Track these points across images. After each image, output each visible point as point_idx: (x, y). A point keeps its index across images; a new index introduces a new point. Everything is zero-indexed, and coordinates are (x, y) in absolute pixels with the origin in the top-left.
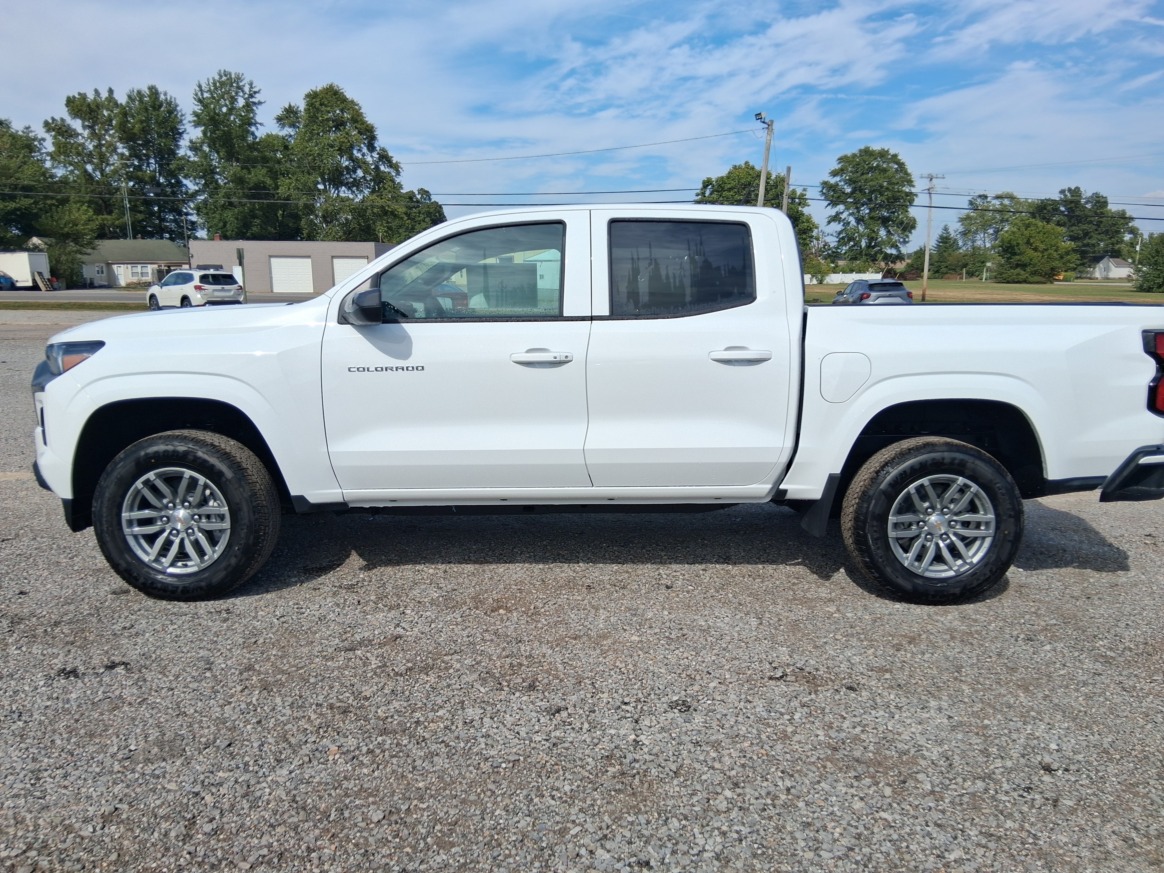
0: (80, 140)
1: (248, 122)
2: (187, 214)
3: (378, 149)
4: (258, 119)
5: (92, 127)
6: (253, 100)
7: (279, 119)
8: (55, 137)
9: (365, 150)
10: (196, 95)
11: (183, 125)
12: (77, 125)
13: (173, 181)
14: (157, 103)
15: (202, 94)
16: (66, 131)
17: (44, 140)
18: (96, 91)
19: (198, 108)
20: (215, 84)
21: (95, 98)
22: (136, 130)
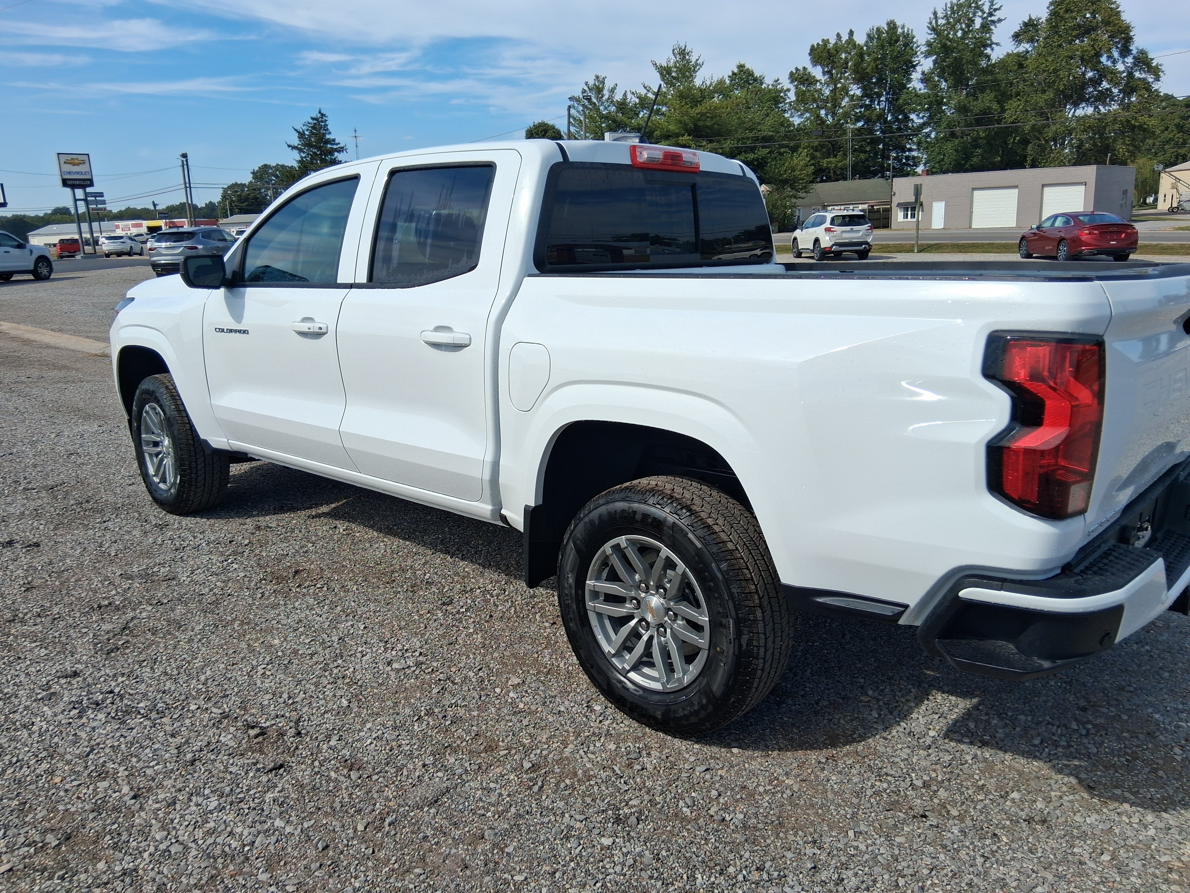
0: (818, 87)
1: (984, 43)
2: (910, 150)
3: (1134, 52)
4: (994, 39)
5: (829, 72)
6: (993, 18)
7: (1016, 36)
8: (796, 87)
9: (1116, 54)
10: (931, 23)
11: (918, 57)
12: (817, 72)
13: (900, 117)
14: (894, 38)
15: (937, 22)
16: (807, 80)
17: (788, 90)
18: (838, 35)
19: (931, 37)
20: (952, 8)
21: (836, 43)
22: (869, 70)
